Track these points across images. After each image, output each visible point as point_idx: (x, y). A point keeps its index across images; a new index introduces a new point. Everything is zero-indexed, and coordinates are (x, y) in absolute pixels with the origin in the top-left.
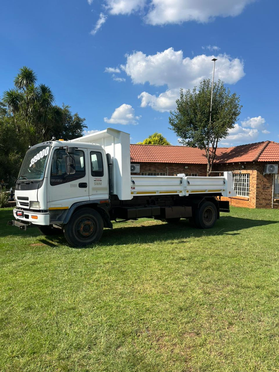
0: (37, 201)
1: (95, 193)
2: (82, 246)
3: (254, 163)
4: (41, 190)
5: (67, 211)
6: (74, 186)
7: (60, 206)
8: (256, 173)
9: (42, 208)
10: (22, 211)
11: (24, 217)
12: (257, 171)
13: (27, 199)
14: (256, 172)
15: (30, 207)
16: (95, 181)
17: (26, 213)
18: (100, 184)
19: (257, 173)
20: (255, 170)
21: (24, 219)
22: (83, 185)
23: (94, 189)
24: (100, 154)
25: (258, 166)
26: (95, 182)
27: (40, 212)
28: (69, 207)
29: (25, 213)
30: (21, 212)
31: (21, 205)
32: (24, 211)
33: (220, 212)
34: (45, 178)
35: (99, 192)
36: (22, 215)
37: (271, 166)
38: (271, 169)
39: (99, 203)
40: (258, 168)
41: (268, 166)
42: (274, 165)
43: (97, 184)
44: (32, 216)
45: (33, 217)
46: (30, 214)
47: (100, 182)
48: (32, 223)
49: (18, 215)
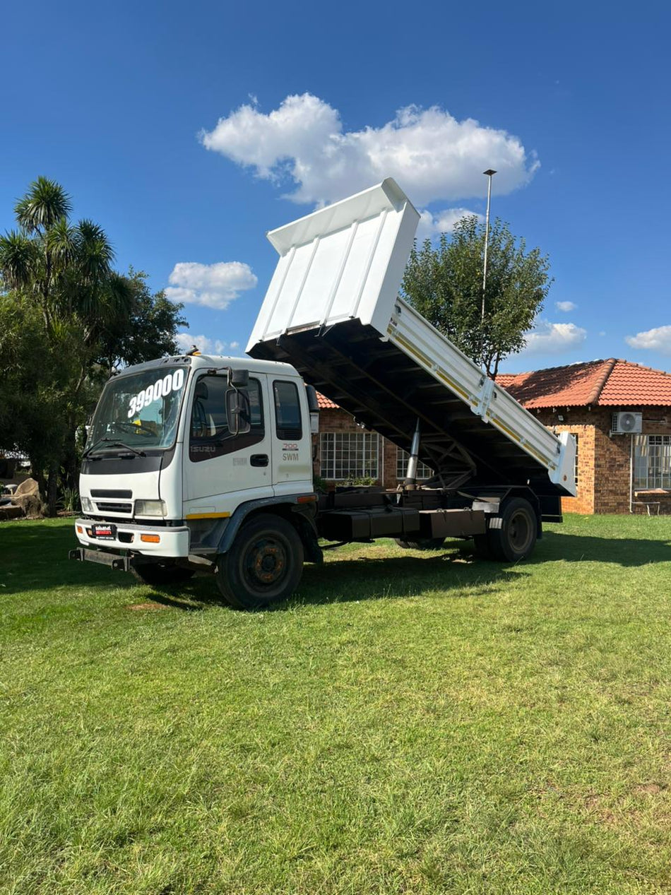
0: (158, 498)
1: (283, 478)
2: (260, 607)
3: (590, 408)
4: (169, 472)
5: (227, 521)
6: (242, 461)
7: (211, 510)
8: (594, 433)
9: (171, 514)
10: (111, 525)
11: (117, 539)
12: (596, 427)
13: (127, 494)
14: (594, 430)
15: (134, 514)
16: (284, 449)
17: (122, 529)
18: (296, 457)
19: (596, 432)
20: (592, 426)
21: (117, 544)
22: (260, 461)
23: (282, 469)
24: (293, 386)
25: (596, 417)
26: (285, 452)
27: (165, 525)
28: (232, 513)
29: (119, 530)
30: (107, 526)
31: (100, 509)
32: (117, 524)
33: (543, 523)
34: (177, 444)
35: (293, 477)
36: (113, 534)
37: (628, 417)
38: (628, 422)
39: (296, 503)
40: (597, 420)
41: (621, 415)
42: (633, 414)
43: (290, 457)
44: (142, 535)
45: (145, 538)
46: (137, 532)
47: (295, 452)
48: (141, 552)
49: (98, 535)
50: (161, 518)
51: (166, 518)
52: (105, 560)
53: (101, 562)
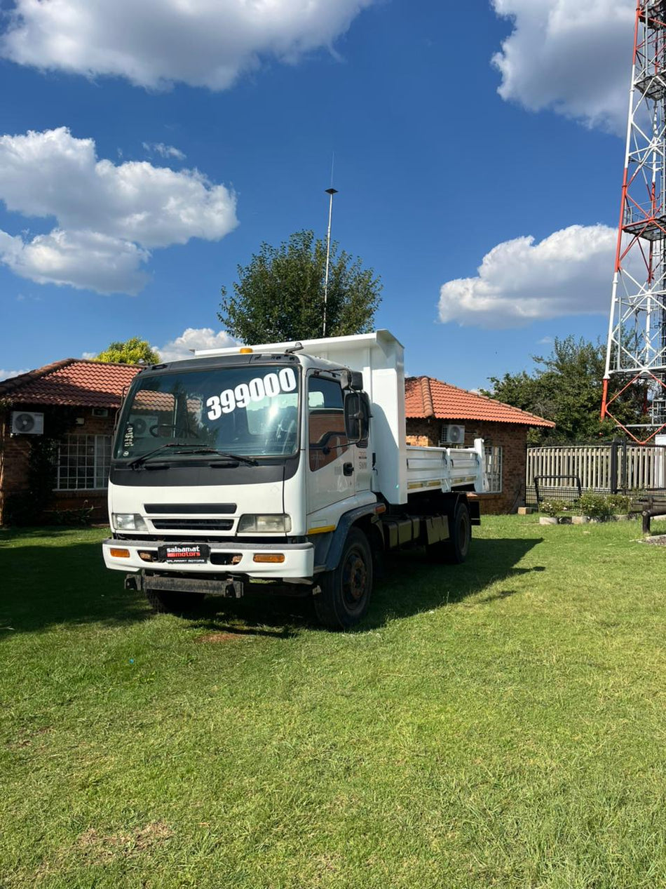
3: (429, 421)
5: (332, 535)
6: (339, 470)
8: (427, 443)
10: (199, 546)
11: (209, 562)
12: (429, 438)
13: (231, 508)
14: (427, 440)
15: (237, 531)
16: (360, 458)
17: (216, 549)
18: (366, 466)
19: (429, 442)
20: (425, 437)
21: (209, 567)
22: (348, 470)
23: (358, 479)
25: (429, 429)
26: (360, 460)
28: (336, 525)
29: (213, 551)
30: (195, 546)
32: (210, 545)
34: (301, 451)
36: (205, 555)
37: (455, 428)
38: (455, 434)
39: (373, 513)
40: (430, 431)
41: (450, 427)
42: (458, 426)
43: (362, 466)
44: (255, 554)
46: (248, 552)
47: (365, 460)
48: (249, 574)
49: (170, 558)
50: (283, 535)
51: (288, 534)
52: (190, 587)
53: (180, 590)
